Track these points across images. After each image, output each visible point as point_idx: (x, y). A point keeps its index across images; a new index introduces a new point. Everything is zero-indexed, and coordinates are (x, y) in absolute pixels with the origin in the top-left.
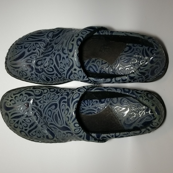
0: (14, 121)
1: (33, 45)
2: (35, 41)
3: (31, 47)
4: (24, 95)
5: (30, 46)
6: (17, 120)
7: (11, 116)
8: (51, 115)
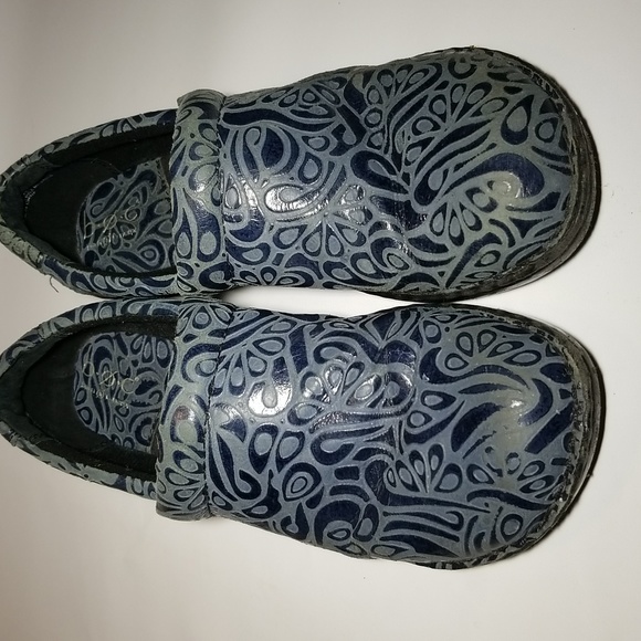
0: (478, 113)
1: (423, 478)
2: (419, 501)
3: (434, 473)
4: (445, 240)
5: (438, 476)
6: (467, 120)
7: (488, 133)
8: (304, 163)
